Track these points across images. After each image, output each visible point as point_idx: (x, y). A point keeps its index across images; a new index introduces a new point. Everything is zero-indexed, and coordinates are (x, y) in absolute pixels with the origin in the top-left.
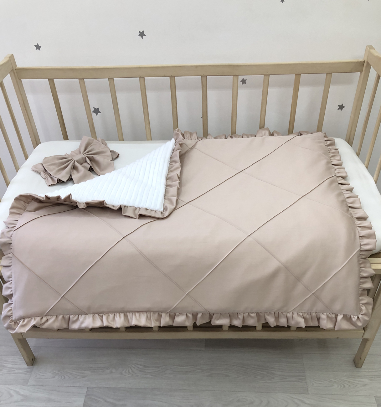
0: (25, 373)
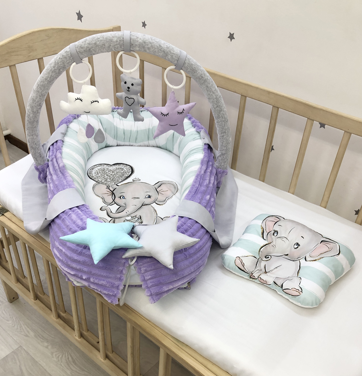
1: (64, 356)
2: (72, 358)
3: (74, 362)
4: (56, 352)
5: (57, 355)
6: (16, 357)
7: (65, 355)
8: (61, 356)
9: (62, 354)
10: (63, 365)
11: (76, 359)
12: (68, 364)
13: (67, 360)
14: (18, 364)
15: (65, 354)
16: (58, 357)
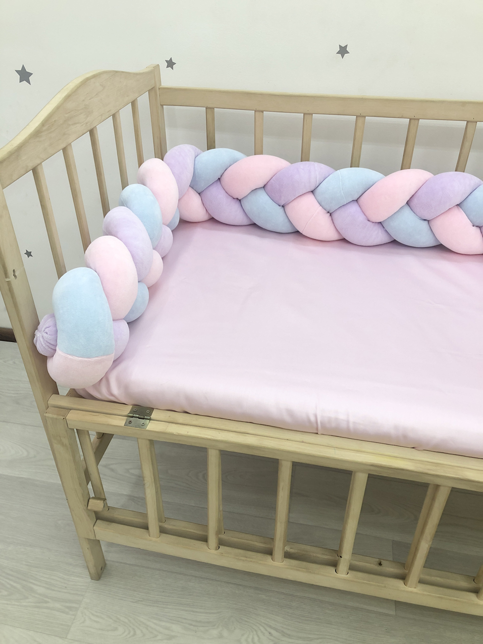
0: (65, 610)
1: (260, 634)
2: (276, 630)
3: (284, 634)
4: (243, 635)
7: (262, 632)
9: (255, 632)
11: (282, 627)
13: (272, 638)
15: (260, 630)
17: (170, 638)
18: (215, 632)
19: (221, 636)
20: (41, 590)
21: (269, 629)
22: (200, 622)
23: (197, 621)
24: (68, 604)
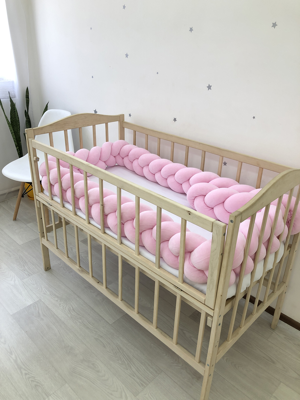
0: (27, 275)
1: (67, 306)
3: (73, 310)
5: (63, 306)
6: (36, 305)
8: (65, 306)
10: (66, 311)
12: (69, 311)
13: (69, 308)
14: (37, 309)
16: (64, 307)
17: (45, 294)
18: (56, 299)
19: (57, 301)
20: (26, 268)
21: (71, 306)
22: (55, 295)
23: (55, 294)
24: (29, 274)
